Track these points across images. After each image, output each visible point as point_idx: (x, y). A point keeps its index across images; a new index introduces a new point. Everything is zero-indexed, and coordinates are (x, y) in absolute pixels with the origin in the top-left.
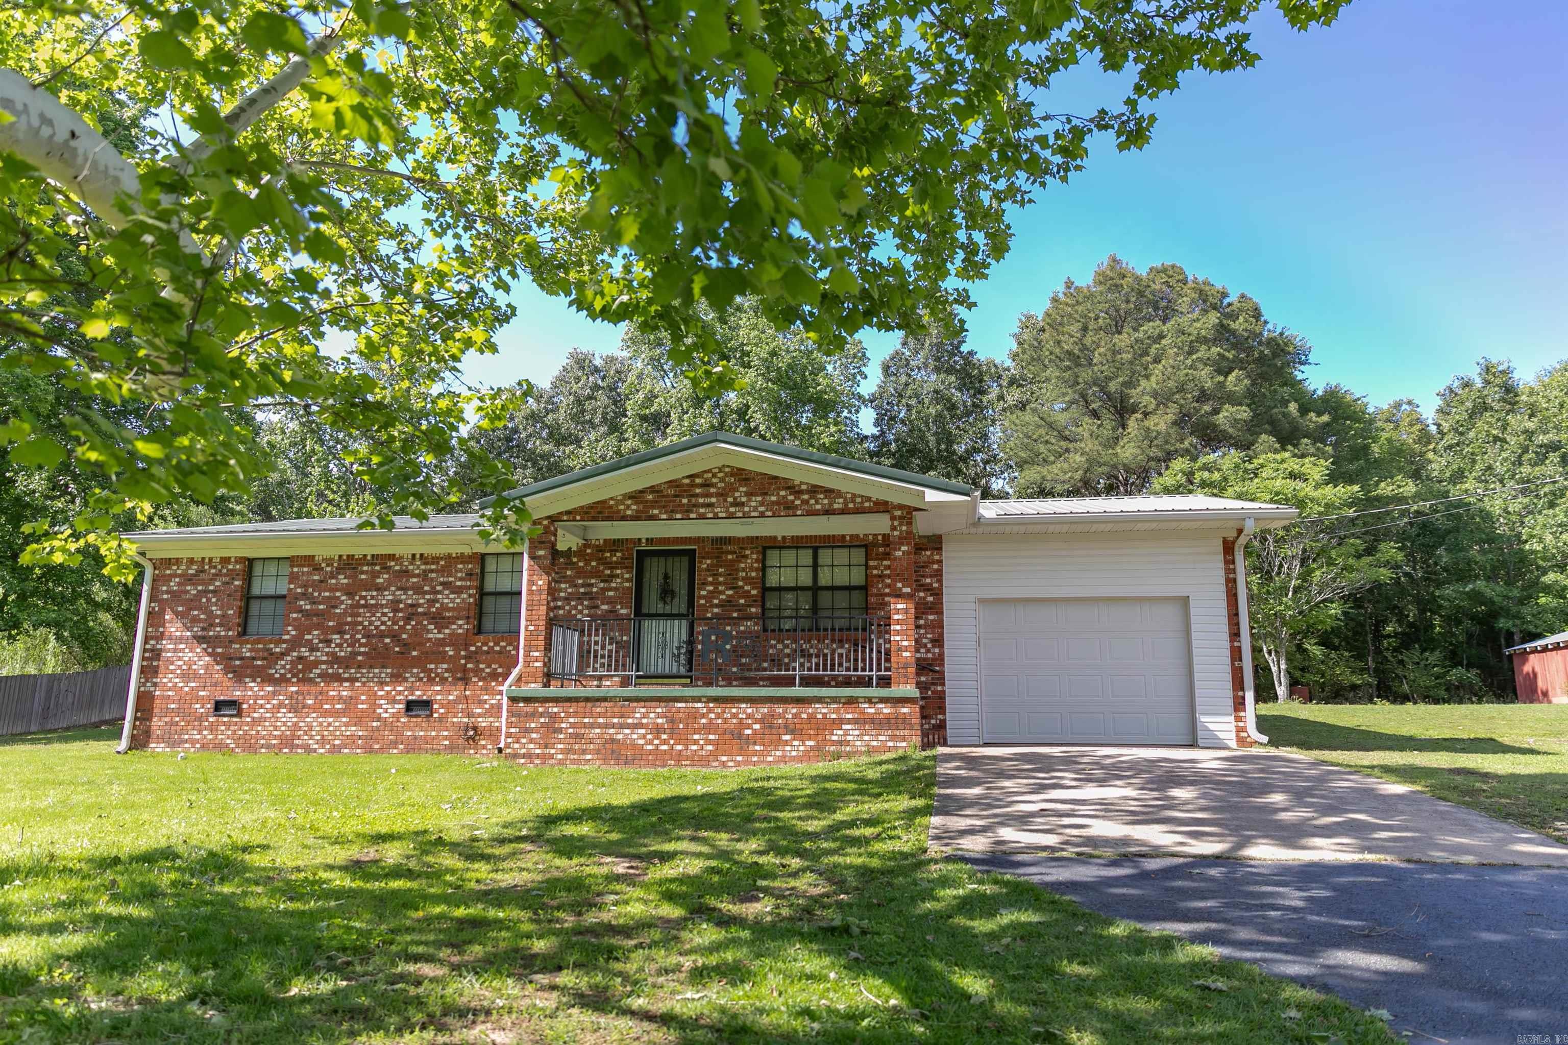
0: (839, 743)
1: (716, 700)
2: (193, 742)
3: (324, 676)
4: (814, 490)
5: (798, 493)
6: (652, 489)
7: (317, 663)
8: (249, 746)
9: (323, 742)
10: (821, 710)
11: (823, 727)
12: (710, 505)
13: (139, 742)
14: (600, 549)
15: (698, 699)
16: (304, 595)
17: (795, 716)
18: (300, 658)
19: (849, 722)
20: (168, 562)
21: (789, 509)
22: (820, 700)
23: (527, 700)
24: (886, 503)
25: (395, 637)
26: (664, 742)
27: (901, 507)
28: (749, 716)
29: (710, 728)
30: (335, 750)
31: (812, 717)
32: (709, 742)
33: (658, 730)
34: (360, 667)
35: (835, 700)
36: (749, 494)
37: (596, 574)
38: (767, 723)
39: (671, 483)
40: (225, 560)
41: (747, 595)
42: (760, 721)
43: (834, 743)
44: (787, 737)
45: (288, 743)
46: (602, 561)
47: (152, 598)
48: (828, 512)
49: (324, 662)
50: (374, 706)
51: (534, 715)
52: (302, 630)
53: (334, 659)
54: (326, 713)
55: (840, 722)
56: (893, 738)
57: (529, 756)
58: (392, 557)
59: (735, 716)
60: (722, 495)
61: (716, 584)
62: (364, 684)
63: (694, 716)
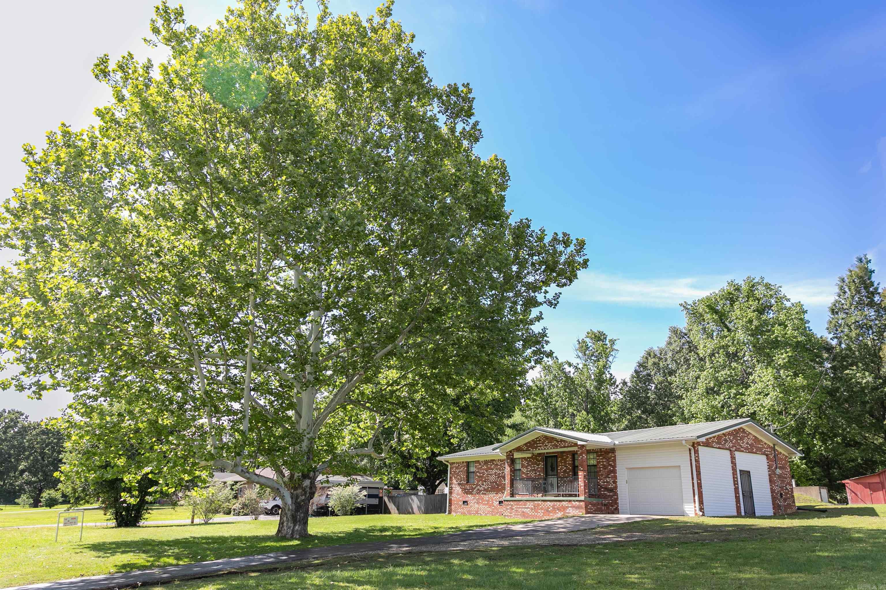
1: (543, 501)
3: (483, 494)
4: (562, 441)
5: (558, 442)
6: (529, 442)
7: (481, 490)
8: (470, 513)
9: (483, 512)
10: (564, 503)
11: (565, 508)
12: (540, 446)
13: (450, 513)
14: (536, 456)
15: (539, 501)
16: (478, 472)
17: (559, 505)
18: (478, 489)
19: (570, 507)
20: (453, 464)
21: (556, 446)
22: (564, 501)
23: (507, 501)
25: (496, 483)
26: (533, 512)
28: (550, 506)
29: (542, 509)
30: (486, 515)
31: (562, 505)
33: (532, 509)
34: (489, 492)
35: (567, 501)
37: (536, 464)
38: (553, 507)
39: (533, 440)
40: (463, 462)
41: (569, 469)
44: (557, 512)
45: (477, 512)
46: (537, 459)
47: (450, 473)
48: (565, 447)
49: (483, 490)
50: (493, 503)
51: (508, 505)
52: (478, 481)
53: (485, 490)
54: (484, 504)
55: (568, 507)
57: (508, 516)
58: (494, 460)
59: (547, 505)
60: (543, 443)
61: (562, 466)
62: (490, 496)
63: (539, 505)
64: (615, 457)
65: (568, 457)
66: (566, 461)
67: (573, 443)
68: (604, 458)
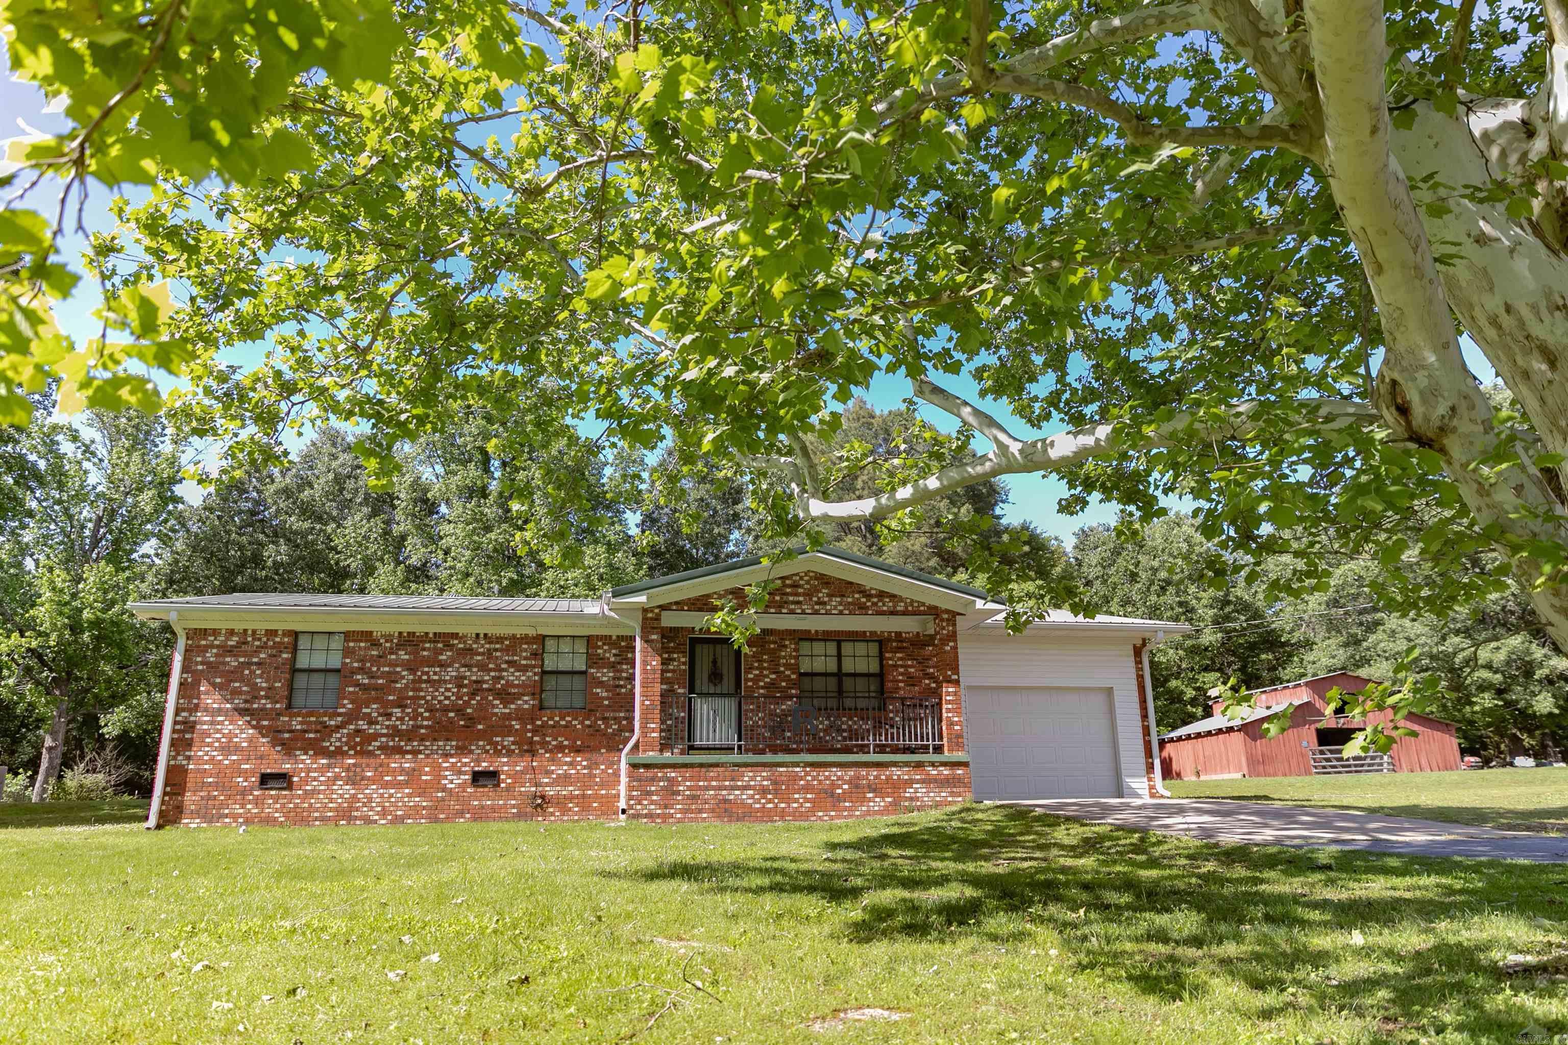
0: (911, 799)
1: (812, 765)
2: (235, 817)
3: (383, 748)
4: (882, 595)
5: (869, 596)
7: (375, 737)
8: (299, 818)
10: (896, 772)
11: (898, 786)
13: (168, 819)
15: (796, 764)
16: (361, 670)
17: (876, 777)
18: (358, 731)
19: (918, 782)
20: (204, 633)
21: (862, 609)
22: (895, 764)
23: (647, 766)
24: (936, 608)
25: (460, 711)
26: (770, 801)
28: (839, 778)
29: (807, 788)
30: (398, 820)
31: (889, 778)
32: (807, 800)
33: (764, 791)
34: (422, 740)
35: (907, 764)
36: (830, 595)
38: (854, 784)
40: (271, 633)
41: (788, 679)
42: (849, 782)
43: (907, 799)
44: (870, 795)
45: (346, 814)
47: (185, 669)
49: (383, 735)
50: (439, 777)
51: (653, 779)
52: (359, 704)
53: (395, 732)
54: (386, 786)
55: (910, 782)
56: (952, 794)
57: (650, 816)
58: (455, 636)
59: (827, 778)
60: (808, 595)
61: (761, 669)
62: (427, 756)
63: (795, 778)
65: (785, 646)
66: (779, 657)
67: (923, 604)
68: (911, 657)
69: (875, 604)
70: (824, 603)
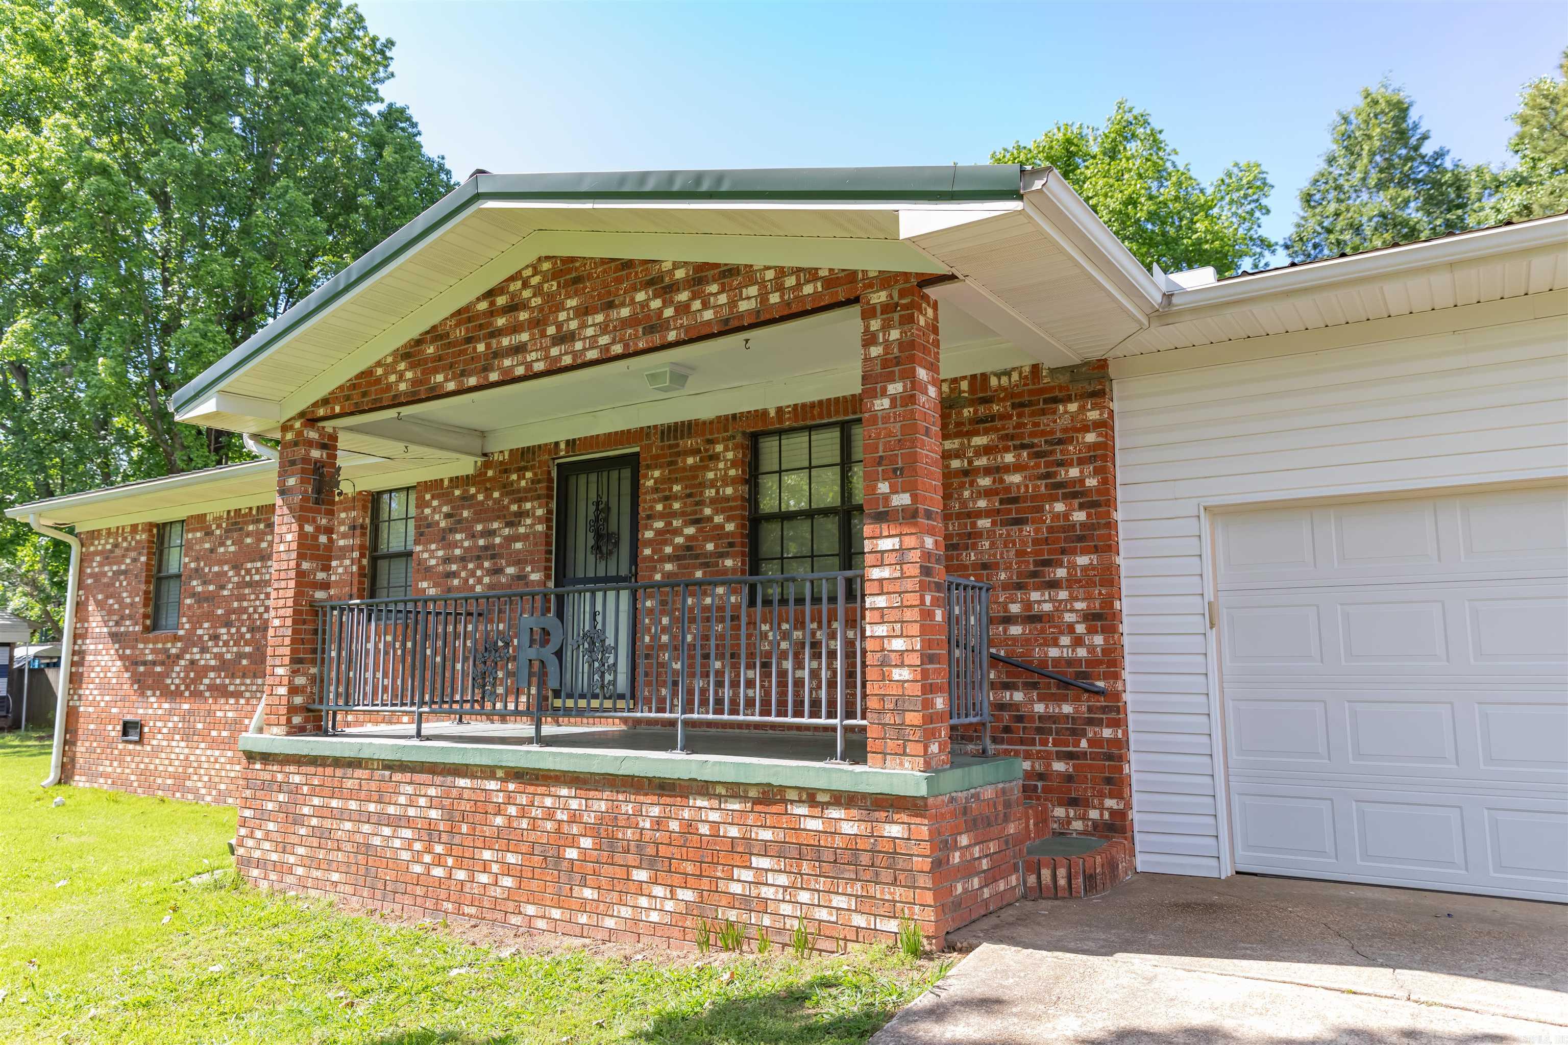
0: (745, 903)
1: (518, 775)
2: (106, 776)
3: (211, 688)
6: (434, 334)
9: (211, 785)
11: (711, 857)
12: (519, 349)
13: (67, 773)
14: (504, 469)
15: (489, 772)
16: (197, 572)
17: (658, 824)
18: (193, 662)
19: (766, 850)
20: (94, 535)
23: (266, 758)
24: (851, 276)
26: (439, 861)
27: (886, 280)
28: (574, 818)
29: (509, 838)
31: (689, 827)
32: (507, 870)
33: (430, 833)
35: (736, 790)
36: (583, 312)
37: (500, 513)
38: (606, 837)
39: (463, 315)
41: (718, 534)
42: (591, 830)
43: (734, 902)
44: (641, 875)
45: (180, 784)
46: (507, 489)
47: (80, 585)
49: (213, 669)
51: (272, 786)
52: (196, 623)
53: (224, 666)
54: (213, 744)
55: (747, 848)
56: (864, 903)
59: (550, 814)
60: (537, 323)
62: (248, 699)
64: (1105, 426)
65: (715, 457)
66: (703, 485)
67: (812, 274)
68: (1012, 440)
69: (682, 309)
70: (571, 337)
